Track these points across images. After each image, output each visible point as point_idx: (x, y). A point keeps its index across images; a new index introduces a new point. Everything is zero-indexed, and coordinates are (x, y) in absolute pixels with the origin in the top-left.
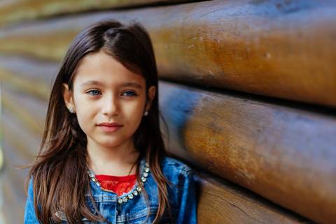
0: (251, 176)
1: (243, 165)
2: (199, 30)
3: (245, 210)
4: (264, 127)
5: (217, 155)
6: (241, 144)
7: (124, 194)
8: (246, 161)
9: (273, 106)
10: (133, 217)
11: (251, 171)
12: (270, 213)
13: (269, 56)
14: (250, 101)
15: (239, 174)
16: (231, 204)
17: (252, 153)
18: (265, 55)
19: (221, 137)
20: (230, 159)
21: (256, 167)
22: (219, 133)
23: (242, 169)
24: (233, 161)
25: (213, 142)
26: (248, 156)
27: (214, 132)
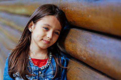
0: (85, 59)
1: (82, 54)
2: (65, 6)
3: (83, 70)
4: (89, 41)
5: (73, 51)
6: (81, 47)
7: (43, 66)
8: (83, 53)
9: (92, 33)
10: (46, 74)
11: (85, 57)
12: (92, 71)
13: (90, 16)
14: (84, 31)
15: (81, 57)
16: (78, 68)
17: (85, 50)
18: (88, 16)
20: (77, 52)
21: (86, 55)
22: (73, 43)
23: (81, 56)
24: (78, 53)
25: (71, 46)
26: (83, 51)
27: (72, 42)
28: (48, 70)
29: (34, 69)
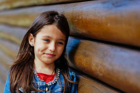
0: (101, 75)
2: (79, 14)
3: (98, 88)
4: (106, 55)
5: (87, 66)
6: (97, 61)
7: (50, 82)
8: (99, 68)
9: (110, 45)
10: (53, 92)
11: (101, 72)
13: (109, 25)
14: (100, 43)
15: (96, 73)
16: (93, 86)
17: (101, 65)
18: (107, 24)
19: (88, 58)
20: (92, 67)
21: (103, 70)
22: (87, 57)
23: (97, 71)
25: (85, 60)
26: (100, 66)
27: (85, 56)
28: (56, 87)
29: (41, 84)
